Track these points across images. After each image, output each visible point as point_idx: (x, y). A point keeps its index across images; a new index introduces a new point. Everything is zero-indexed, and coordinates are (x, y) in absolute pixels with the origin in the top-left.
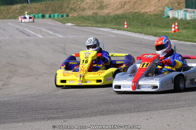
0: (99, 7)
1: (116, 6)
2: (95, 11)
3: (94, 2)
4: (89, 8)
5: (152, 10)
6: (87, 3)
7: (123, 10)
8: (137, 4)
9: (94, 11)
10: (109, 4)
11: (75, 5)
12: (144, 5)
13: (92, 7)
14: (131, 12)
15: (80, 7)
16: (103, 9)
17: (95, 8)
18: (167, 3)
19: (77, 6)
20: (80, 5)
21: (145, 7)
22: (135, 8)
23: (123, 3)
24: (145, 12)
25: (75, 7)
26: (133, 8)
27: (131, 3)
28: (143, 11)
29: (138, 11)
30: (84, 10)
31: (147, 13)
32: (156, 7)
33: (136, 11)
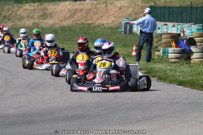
0: (42, 15)
1: (64, 15)
2: (36, 21)
3: (35, 9)
4: (28, 16)
5: (110, 21)
6: (26, 10)
7: (72, 20)
8: (91, 13)
9: (34, 21)
10: (55, 12)
11: (11, 12)
12: (99, 15)
13: (32, 15)
14: (82, 24)
15: (16, 15)
16: (46, 19)
17: (36, 17)
18: (130, 12)
19: (12, 13)
20: (16, 12)
21: (101, 17)
22: (88, 18)
23: (73, 11)
24: (100, 24)
25: (10, 15)
26: (86, 18)
27: (83, 11)
28: (98, 22)
29: (92, 22)
30: (21, 18)
31: (103, 25)
32: (116, 17)
33: (89, 22)
